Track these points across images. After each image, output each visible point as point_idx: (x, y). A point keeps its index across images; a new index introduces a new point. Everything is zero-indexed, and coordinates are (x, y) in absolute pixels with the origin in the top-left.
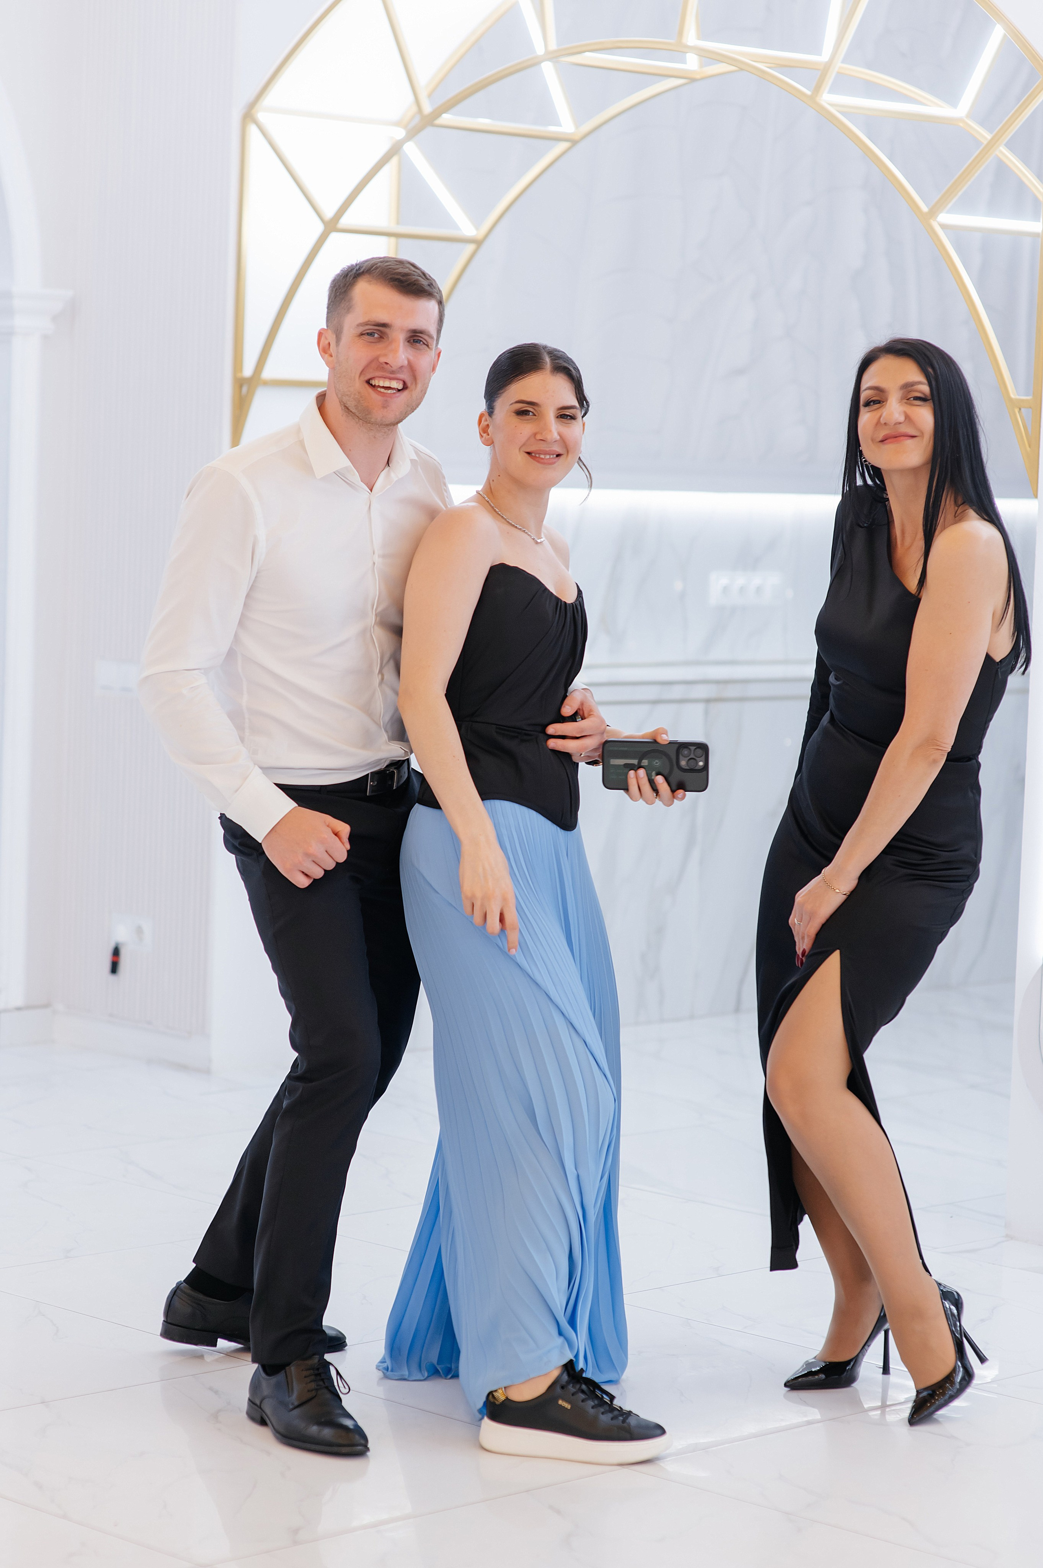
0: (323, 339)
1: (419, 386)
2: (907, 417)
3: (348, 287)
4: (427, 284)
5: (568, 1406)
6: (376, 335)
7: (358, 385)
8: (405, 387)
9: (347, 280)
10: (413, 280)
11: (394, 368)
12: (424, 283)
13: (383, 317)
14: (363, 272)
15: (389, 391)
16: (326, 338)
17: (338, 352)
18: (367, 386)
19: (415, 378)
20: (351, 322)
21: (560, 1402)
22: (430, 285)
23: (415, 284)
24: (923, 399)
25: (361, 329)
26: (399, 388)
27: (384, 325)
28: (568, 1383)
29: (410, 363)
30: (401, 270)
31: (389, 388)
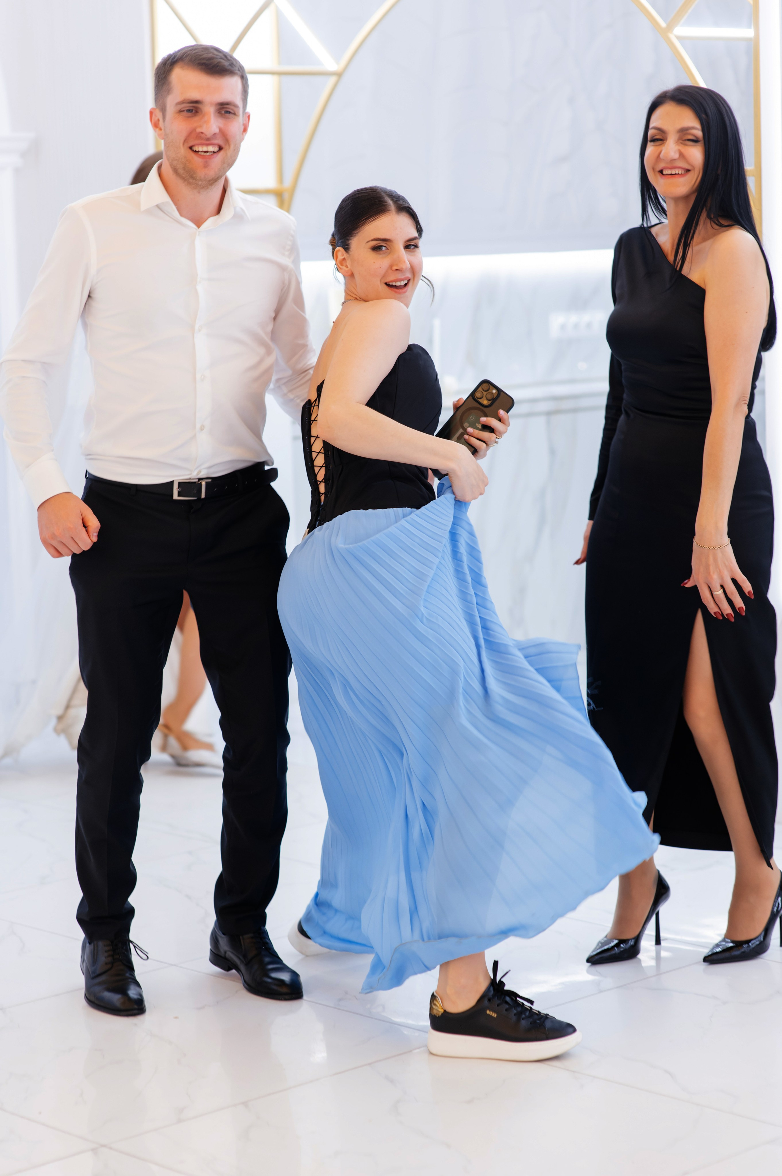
0: (153, 116)
1: (232, 146)
2: (681, 155)
3: (166, 73)
4: (228, 64)
5: (494, 1015)
6: (194, 111)
7: (183, 151)
8: (220, 148)
9: (166, 67)
10: (216, 62)
11: (209, 136)
12: (226, 64)
13: (195, 95)
14: (177, 60)
15: (208, 154)
16: (156, 116)
17: (165, 127)
18: (190, 151)
19: (227, 141)
20: (172, 101)
21: (488, 1012)
22: (232, 65)
23: (218, 66)
24: (696, 141)
25: (180, 107)
26: (215, 151)
27: (197, 102)
28: (494, 996)
29: (221, 130)
30: (205, 56)
31: (207, 152)
